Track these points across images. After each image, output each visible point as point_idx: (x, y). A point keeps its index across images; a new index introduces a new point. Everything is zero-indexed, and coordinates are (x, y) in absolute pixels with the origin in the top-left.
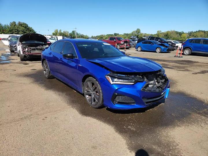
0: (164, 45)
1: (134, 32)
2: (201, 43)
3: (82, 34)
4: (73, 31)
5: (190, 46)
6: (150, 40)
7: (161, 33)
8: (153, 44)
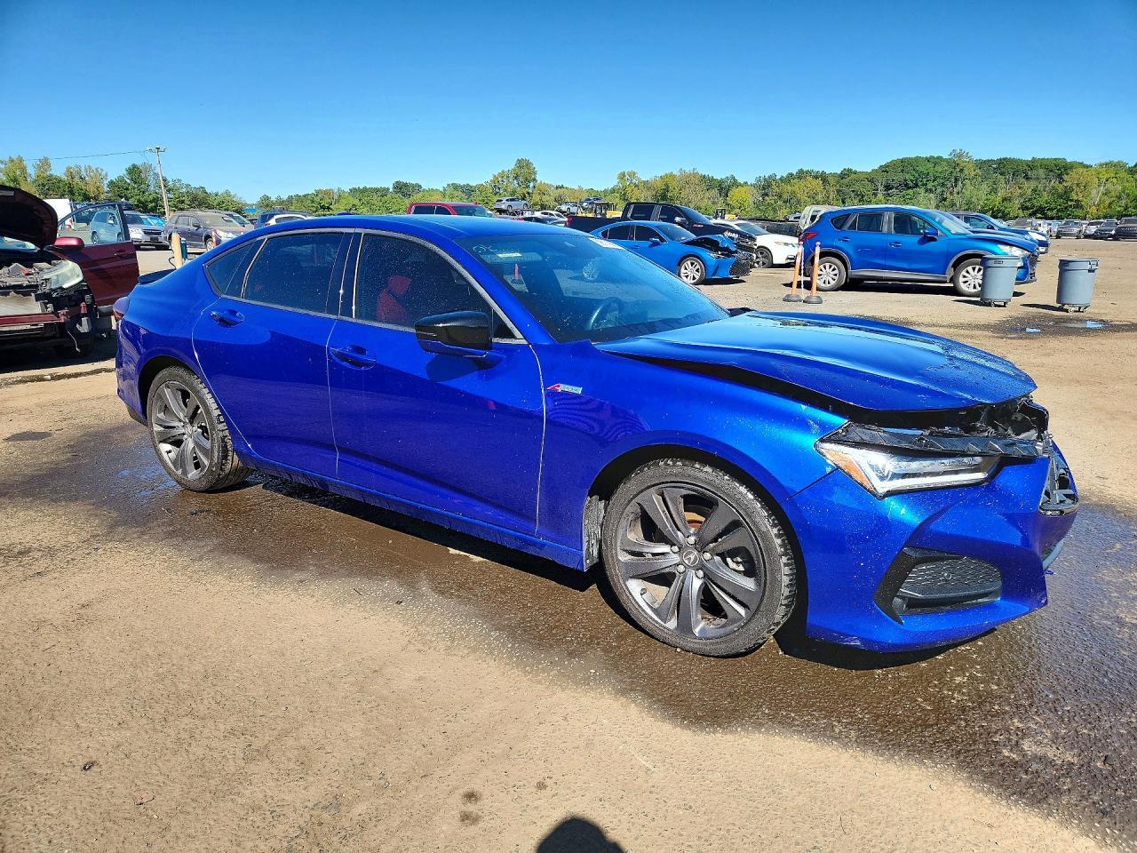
0: (714, 246)
1: (502, 175)
2: (885, 229)
3: (195, 184)
4: (134, 166)
5: (841, 244)
6: (633, 217)
7: (636, 186)
8: (662, 240)
